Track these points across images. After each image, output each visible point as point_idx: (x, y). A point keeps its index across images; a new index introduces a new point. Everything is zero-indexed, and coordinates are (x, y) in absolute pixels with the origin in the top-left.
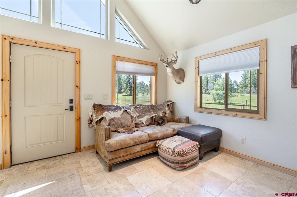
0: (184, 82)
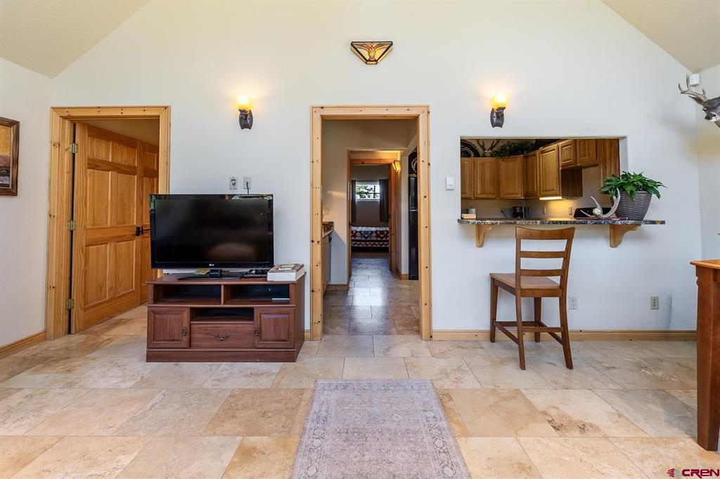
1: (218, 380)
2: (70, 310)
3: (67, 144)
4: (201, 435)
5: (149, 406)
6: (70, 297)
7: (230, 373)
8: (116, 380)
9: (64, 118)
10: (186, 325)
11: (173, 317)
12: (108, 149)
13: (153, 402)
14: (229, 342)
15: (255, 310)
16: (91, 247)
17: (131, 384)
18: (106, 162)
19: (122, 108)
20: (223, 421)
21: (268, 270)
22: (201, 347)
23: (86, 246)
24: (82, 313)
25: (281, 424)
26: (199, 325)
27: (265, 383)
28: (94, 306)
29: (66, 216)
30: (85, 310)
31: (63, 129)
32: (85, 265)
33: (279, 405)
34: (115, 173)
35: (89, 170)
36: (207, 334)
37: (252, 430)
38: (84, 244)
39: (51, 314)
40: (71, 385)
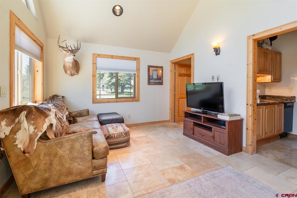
0: (81, 72)
1: (195, 148)
2: (175, 116)
3: (173, 70)
4: (177, 157)
5: (174, 145)
6: (175, 112)
7: (200, 148)
8: (173, 136)
9: (172, 63)
10: (192, 127)
11: (189, 123)
12: (185, 69)
13: (175, 144)
14: (204, 137)
15: (212, 128)
16: (180, 99)
17: (175, 138)
18: (184, 74)
19: (183, 57)
20: (185, 157)
21: (218, 114)
22: (196, 136)
23: (179, 99)
24: (178, 117)
25: (198, 168)
26: (197, 129)
27: (208, 156)
28: (181, 116)
29: (173, 90)
30: (179, 117)
31: (172, 66)
32: (178, 104)
33: (204, 163)
34: (187, 77)
35: (179, 77)
36: (198, 132)
37: (189, 164)
38: (178, 98)
39: (171, 116)
40: (166, 133)
